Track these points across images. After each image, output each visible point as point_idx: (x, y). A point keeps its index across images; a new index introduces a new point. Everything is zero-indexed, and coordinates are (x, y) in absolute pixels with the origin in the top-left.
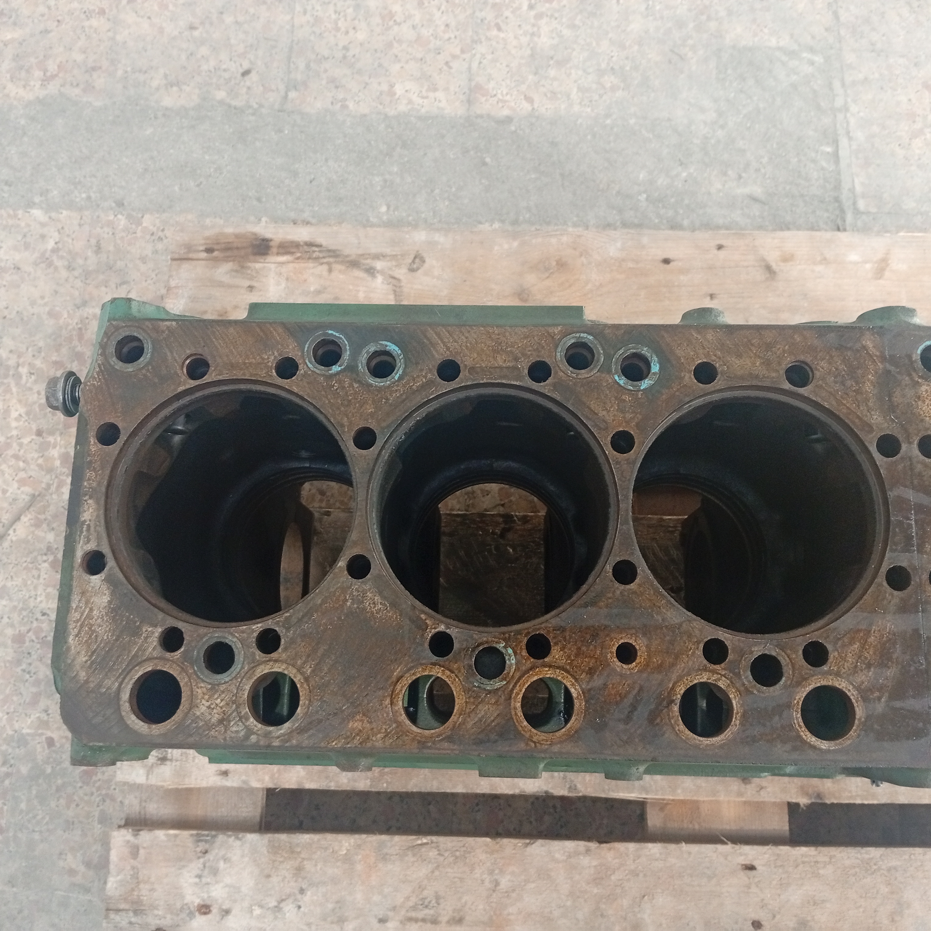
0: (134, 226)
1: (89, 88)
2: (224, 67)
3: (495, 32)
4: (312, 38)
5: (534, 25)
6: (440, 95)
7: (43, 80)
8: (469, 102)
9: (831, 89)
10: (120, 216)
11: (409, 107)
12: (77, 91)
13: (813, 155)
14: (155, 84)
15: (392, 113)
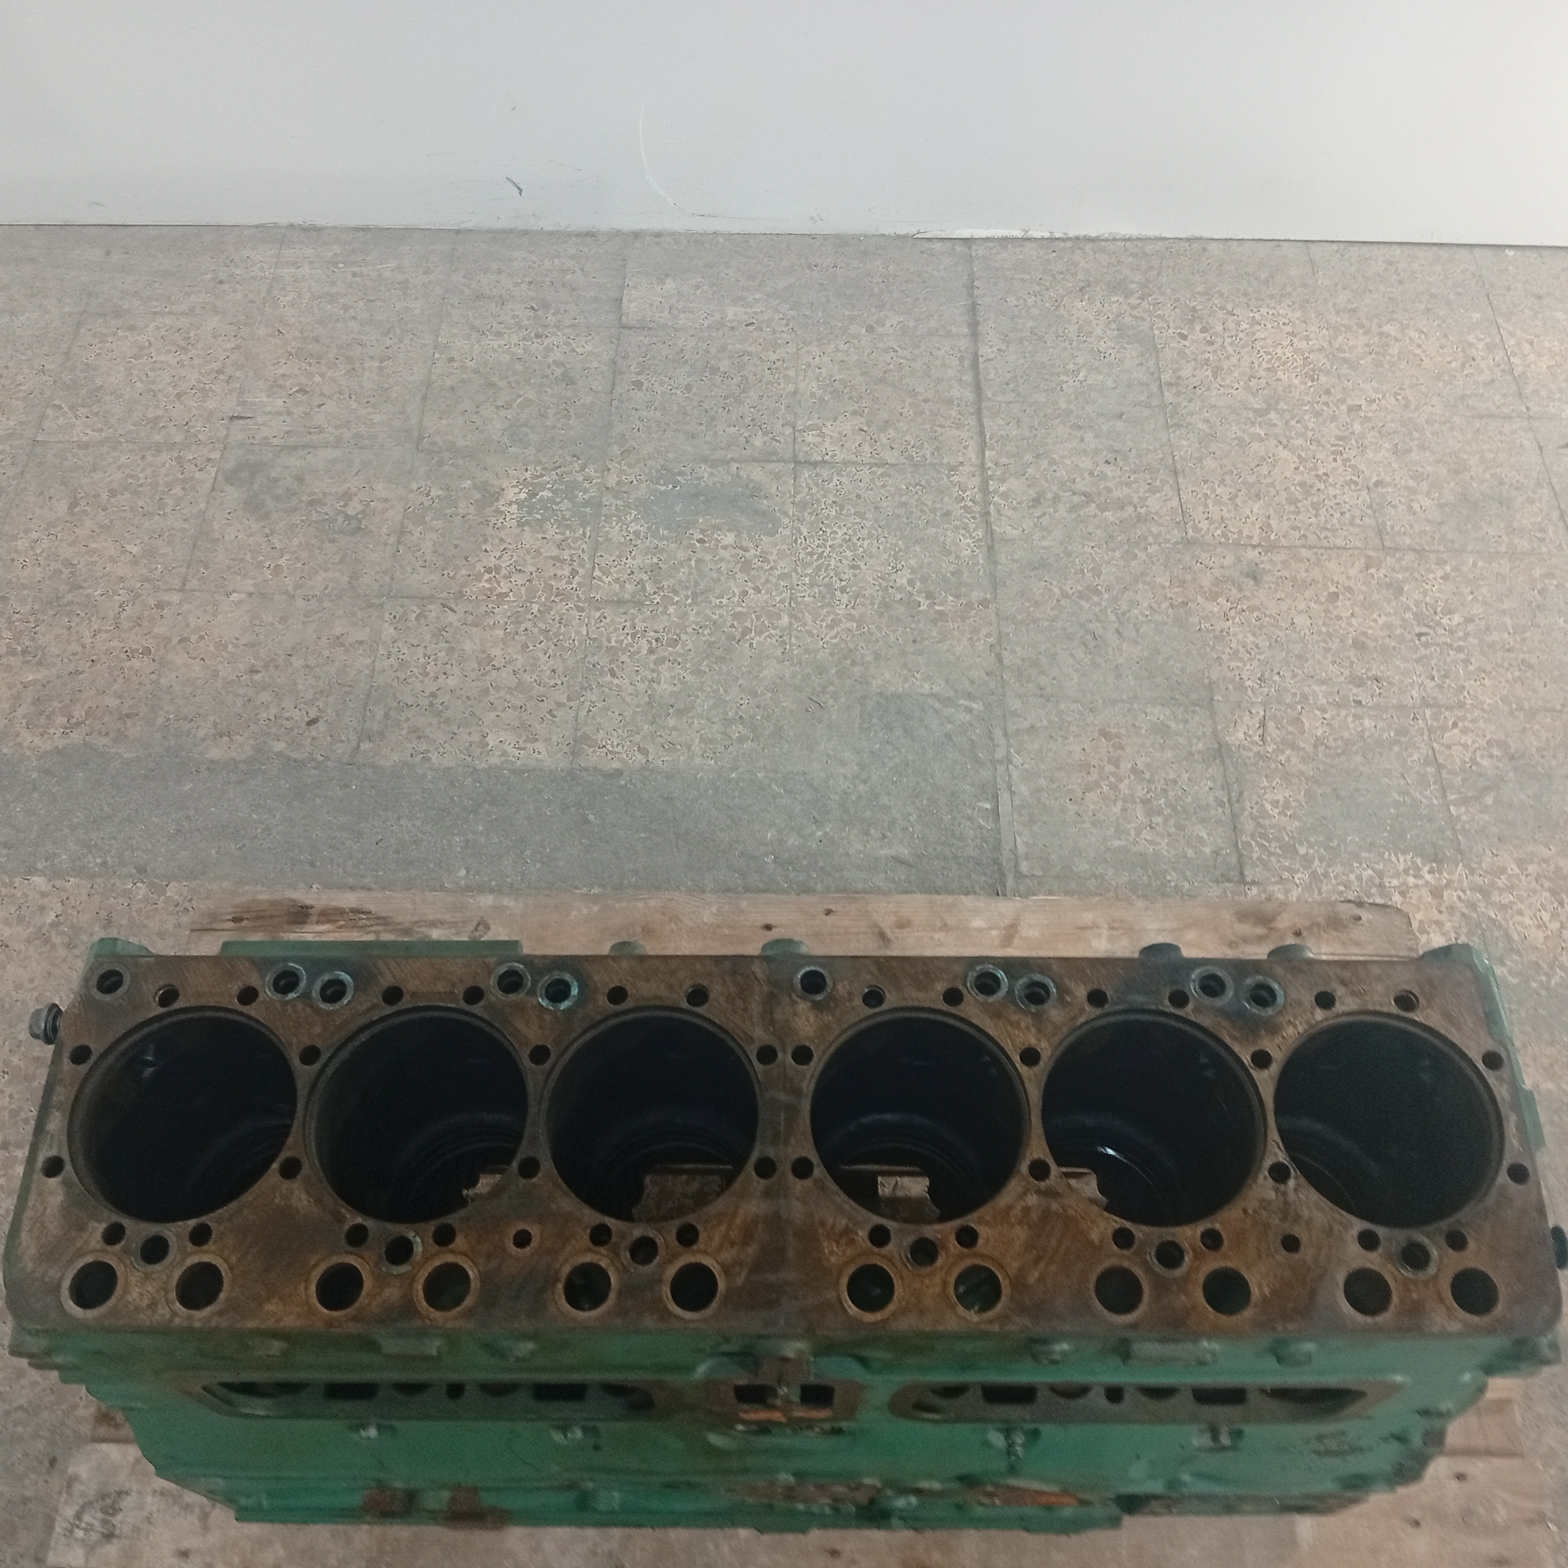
0: (155, 896)
1: (120, 737)
2: (287, 715)
3: (609, 678)
4: (395, 684)
5: (653, 671)
6: (540, 746)
7: (66, 728)
8: (573, 753)
9: (992, 739)
10: (139, 885)
11: (503, 759)
12: (105, 741)
13: (969, 812)
14: (201, 733)
15: (482, 765)
